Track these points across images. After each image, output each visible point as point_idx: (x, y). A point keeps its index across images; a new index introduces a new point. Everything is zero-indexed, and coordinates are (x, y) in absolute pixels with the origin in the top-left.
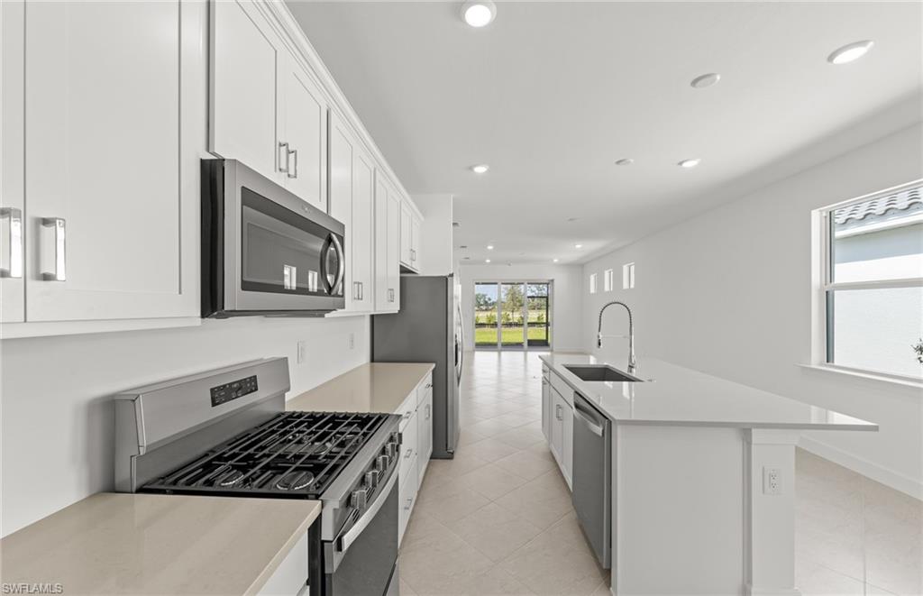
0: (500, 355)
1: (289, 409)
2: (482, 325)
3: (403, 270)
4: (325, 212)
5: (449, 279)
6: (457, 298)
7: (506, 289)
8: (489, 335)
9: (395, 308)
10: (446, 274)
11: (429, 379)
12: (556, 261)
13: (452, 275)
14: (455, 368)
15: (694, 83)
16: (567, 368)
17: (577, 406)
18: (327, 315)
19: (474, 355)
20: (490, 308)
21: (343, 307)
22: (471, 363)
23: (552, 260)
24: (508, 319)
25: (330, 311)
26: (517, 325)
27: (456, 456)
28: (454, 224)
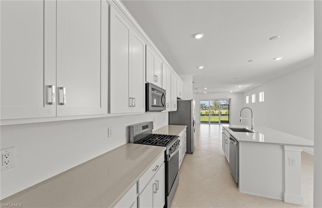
0: (210, 125)
1: (153, 133)
2: (204, 115)
3: (178, 98)
4: (161, 87)
5: (191, 101)
6: (194, 106)
7: (213, 102)
8: (206, 119)
9: (176, 109)
10: (190, 99)
11: (185, 130)
12: (231, 92)
13: (192, 100)
14: (193, 127)
15: (271, 39)
16: (230, 128)
17: (230, 139)
18: (162, 112)
19: (200, 125)
20: (207, 109)
21: (165, 110)
22: (199, 127)
23: (230, 91)
24: (214, 113)
25: (162, 111)
26: (217, 115)
27: (193, 153)
28: (193, 82)
